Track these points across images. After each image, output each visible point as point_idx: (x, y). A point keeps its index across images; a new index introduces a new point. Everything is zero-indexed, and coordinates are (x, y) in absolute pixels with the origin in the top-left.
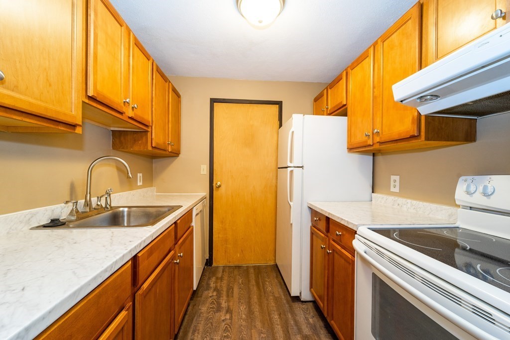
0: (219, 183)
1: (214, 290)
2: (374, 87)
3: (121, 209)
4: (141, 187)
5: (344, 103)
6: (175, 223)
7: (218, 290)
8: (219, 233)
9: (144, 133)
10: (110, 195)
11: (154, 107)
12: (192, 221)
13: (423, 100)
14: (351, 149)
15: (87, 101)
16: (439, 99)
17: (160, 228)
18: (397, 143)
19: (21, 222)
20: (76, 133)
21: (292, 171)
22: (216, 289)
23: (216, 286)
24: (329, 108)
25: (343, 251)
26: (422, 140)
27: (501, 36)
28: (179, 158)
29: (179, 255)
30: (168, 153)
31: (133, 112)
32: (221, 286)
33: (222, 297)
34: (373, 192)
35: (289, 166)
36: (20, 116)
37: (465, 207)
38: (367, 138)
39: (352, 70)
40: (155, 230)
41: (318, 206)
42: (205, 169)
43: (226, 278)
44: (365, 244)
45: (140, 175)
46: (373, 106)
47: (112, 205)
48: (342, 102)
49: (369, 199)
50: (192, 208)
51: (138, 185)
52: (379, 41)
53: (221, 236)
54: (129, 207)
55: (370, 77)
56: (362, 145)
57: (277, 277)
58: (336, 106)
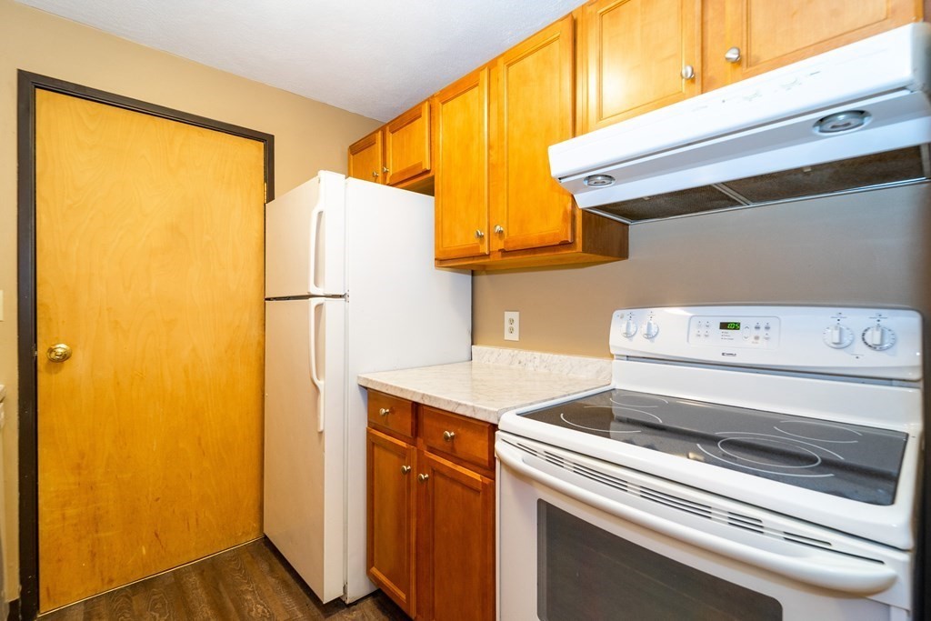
2: (490, 147)
5: (428, 168)
8: (64, 505)
13: (592, 183)
14: (441, 261)
16: (613, 183)
18: (535, 253)
21: (319, 307)
24: (391, 173)
25: (460, 469)
26: (578, 250)
27: (724, 101)
34: (472, 344)
35: (313, 292)
37: (621, 357)
38: (477, 241)
39: (443, 103)
41: (390, 383)
44: (520, 446)
46: (489, 182)
48: (420, 164)
49: (467, 356)
52: (501, 62)
53: (72, 512)
55: (483, 125)
56: (467, 253)
57: (272, 571)
58: (408, 170)
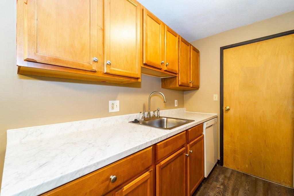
0: (228, 107)
1: (222, 184)
3: (163, 118)
4: (176, 108)
6: (186, 130)
7: (225, 186)
8: (228, 144)
9: (175, 78)
10: (159, 111)
11: (180, 62)
12: (203, 131)
15: (143, 66)
17: (173, 132)
19: (126, 119)
20: (139, 82)
22: (223, 184)
23: (224, 182)
28: (198, 90)
29: (190, 151)
30: (190, 88)
31: (167, 67)
32: (227, 184)
33: (228, 192)
36: (118, 77)
40: (169, 133)
42: (216, 97)
43: (233, 180)
45: (176, 101)
47: (160, 116)
50: (203, 123)
51: (175, 106)
53: (230, 146)
54: (167, 118)
